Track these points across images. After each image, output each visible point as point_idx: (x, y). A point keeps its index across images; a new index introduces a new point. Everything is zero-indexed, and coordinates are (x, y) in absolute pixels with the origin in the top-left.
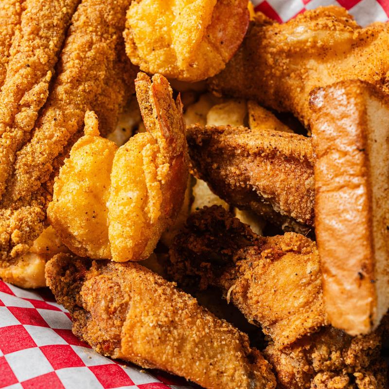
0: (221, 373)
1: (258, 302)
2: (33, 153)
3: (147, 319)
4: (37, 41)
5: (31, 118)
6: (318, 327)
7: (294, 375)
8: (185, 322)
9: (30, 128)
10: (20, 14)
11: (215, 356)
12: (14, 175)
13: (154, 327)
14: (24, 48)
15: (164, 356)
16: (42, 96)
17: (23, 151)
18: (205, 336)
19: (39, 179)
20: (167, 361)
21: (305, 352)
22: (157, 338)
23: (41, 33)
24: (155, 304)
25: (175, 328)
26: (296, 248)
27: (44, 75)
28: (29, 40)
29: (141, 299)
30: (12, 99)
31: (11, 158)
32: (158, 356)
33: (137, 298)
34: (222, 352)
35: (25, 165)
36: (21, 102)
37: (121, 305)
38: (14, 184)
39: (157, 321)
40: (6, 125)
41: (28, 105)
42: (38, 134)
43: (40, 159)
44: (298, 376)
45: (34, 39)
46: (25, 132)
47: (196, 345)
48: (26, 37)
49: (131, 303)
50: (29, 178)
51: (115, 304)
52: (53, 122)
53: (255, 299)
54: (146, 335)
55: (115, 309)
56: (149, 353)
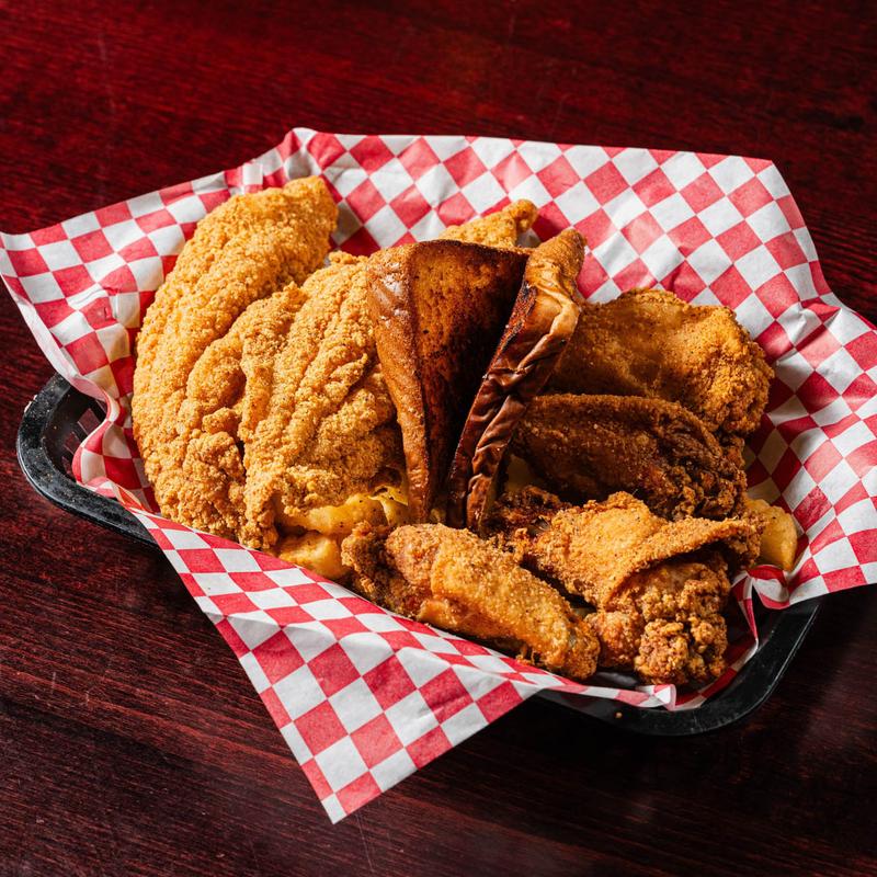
0: (537, 622)
1: (580, 553)
2: (339, 423)
3: (459, 560)
4: (356, 326)
5: (341, 391)
6: (648, 562)
7: (622, 629)
8: (500, 567)
9: (339, 400)
10: (339, 305)
11: (531, 604)
12: (315, 438)
13: (467, 567)
14: (341, 329)
15: (477, 594)
16: (356, 372)
17: (329, 419)
18: (522, 583)
19: (340, 449)
20: (480, 600)
21: (634, 596)
22: (470, 576)
23: (360, 320)
24: (468, 548)
25: (489, 571)
26: (621, 504)
27: (360, 357)
28: (347, 324)
29: (453, 544)
30: (323, 370)
31: (314, 421)
32: (470, 592)
33: (449, 541)
34: (539, 601)
35: (328, 430)
36: (332, 376)
37: (431, 548)
38: (314, 447)
39: (470, 562)
40: (314, 389)
41: (338, 380)
42: (346, 408)
43: (346, 430)
44: (626, 629)
45: (353, 323)
46: (332, 403)
47: (512, 591)
48: (344, 321)
49: (442, 546)
50: (331, 445)
51: (424, 546)
52: (364, 402)
53: (576, 550)
54: (458, 572)
55: (424, 551)
56: (460, 589)
